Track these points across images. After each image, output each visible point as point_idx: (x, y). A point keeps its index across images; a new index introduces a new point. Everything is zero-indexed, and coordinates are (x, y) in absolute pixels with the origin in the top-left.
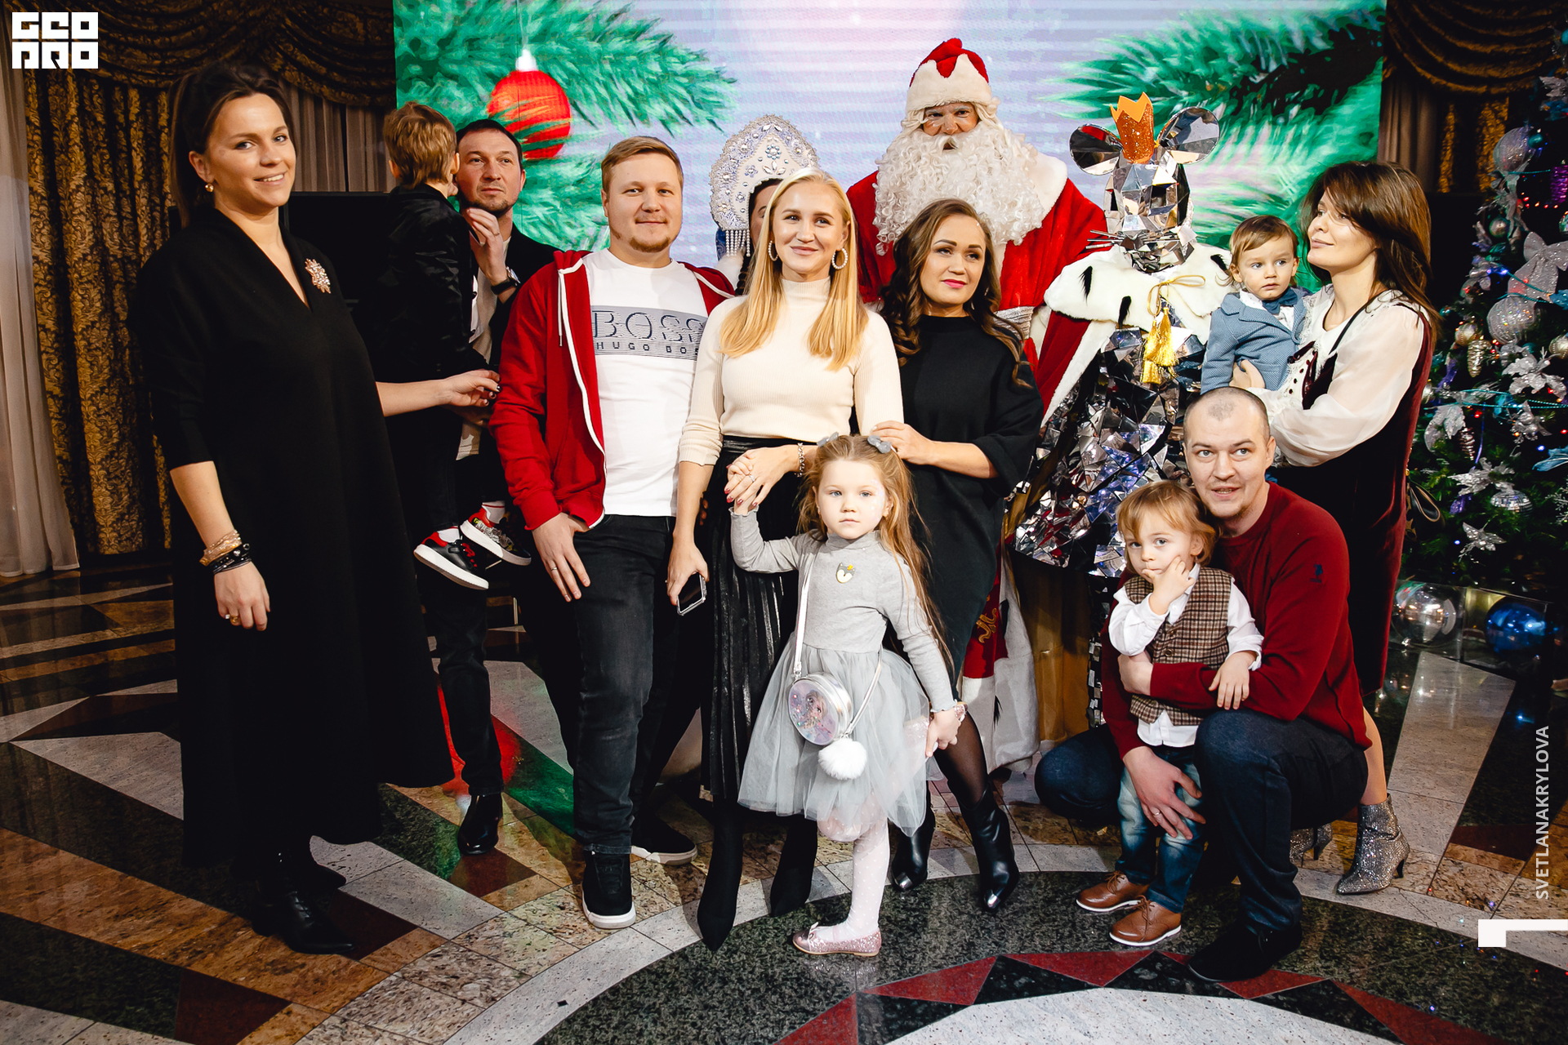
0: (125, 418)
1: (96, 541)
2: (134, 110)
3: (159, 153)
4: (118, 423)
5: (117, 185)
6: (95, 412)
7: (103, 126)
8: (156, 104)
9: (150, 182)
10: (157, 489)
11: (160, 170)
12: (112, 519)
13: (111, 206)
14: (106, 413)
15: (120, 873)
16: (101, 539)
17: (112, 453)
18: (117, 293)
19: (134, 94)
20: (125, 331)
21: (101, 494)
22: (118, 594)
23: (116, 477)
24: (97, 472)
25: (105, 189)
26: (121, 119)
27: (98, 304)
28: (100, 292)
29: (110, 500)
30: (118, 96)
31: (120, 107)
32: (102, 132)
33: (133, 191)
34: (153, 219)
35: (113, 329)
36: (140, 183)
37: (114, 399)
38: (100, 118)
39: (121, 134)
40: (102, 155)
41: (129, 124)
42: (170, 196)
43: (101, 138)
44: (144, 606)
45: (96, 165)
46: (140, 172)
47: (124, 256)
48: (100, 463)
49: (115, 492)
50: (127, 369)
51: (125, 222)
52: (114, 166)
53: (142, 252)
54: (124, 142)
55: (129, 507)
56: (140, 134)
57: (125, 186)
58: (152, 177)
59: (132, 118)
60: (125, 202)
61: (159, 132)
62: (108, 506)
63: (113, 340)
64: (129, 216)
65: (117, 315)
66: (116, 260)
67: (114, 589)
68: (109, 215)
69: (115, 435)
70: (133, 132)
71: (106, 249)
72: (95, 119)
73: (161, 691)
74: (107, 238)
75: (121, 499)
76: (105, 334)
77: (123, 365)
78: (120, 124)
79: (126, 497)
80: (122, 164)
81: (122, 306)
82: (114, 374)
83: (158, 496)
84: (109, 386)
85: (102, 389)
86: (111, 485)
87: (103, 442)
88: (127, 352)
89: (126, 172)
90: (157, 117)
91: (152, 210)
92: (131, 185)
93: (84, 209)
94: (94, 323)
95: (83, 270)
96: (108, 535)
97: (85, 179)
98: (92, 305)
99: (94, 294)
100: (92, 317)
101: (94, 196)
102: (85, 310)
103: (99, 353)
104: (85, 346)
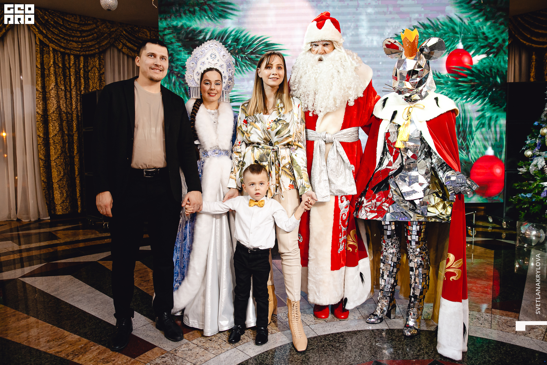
0: (65, 167)
1: (55, 210)
2: (72, 62)
3: (80, 77)
4: (63, 169)
5: (65, 88)
6: (55, 165)
7: (62, 68)
8: (79, 61)
9: (77, 86)
10: (76, 192)
11: (80, 82)
12: (60, 202)
13: (63, 95)
14: (59, 165)
16: (56, 209)
17: (61, 179)
18: (64, 124)
19: (72, 57)
20: (66, 137)
21: (56, 193)
22: (61, 228)
23: (62, 188)
24: (56, 186)
25: (61, 89)
26: (67, 65)
27: (58, 128)
28: (59, 124)
29: (60, 195)
30: (67, 58)
31: (67, 62)
32: (61, 70)
33: (71, 89)
34: (77, 99)
35: (63, 136)
36: (73, 87)
37: (62, 160)
38: (60, 65)
39: (67, 71)
40: (61, 78)
41: (70, 67)
42: (83, 91)
44: (70, 232)
45: (59, 81)
46: (73, 83)
47: (67, 112)
48: (57, 183)
49: (62, 193)
50: (67, 150)
51: (68, 100)
52: (65, 81)
53: (73, 110)
54: (68, 73)
55: (66, 198)
56: (74, 70)
57: (68, 88)
58: (78, 85)
59: (71, 65)
60: (68, 93)
61: (80, 70)
62: (59, 198)
63: (62, 140)
64: (69, 98)
65: (64, 132)
66: (64, 113)
67: (60, 226)
68: (62, 98)
69: (62, 173)
70: (71, 70)
71: (61, 109)
72: (59, 66)
73: (72, 261)
74: (61, 106)
75: (63, 195)
76: (60, 138)
77: (65, 149)
78: (67, 67)
79: (65, 195)
80: (67, 80)
81: (66, 128)
82: (62, 152)
83: (77, 194)
84: (60, 156)
85: (58, 157)
86: (60, 190)
87: (58, 175)
88: (67, 144)
89: (69, 83)
90: (79, 64)
91: (77, 96)
92: (70, 87)
93: (54, 96)
94: (56, 134)
95: (53, 116)
96: (59, 208)
97: (55, 86)
98: (55, 129)
99: (56, 124)
100: (55, 132)
101: (57, 91)
102: (53, 130)
103: (57, 145)
104: (53, 142)
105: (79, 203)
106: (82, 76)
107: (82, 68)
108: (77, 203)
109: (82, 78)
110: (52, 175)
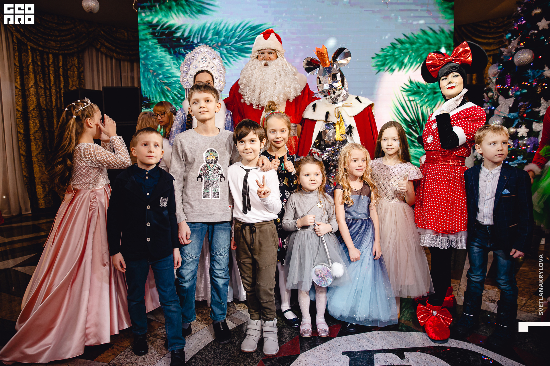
0: (47, 162)
1: (37, 204)
2: (51, 61)
3: (59, 75)
4: (45, 164)
5: (45, 85)
6: (37, 160)
7: (40, 66)
8: (58, 59)
9: (56, 84)
11: (60, 81)
12: (42, 197)
13: (43, 92)
14: (41, 161)
16: (39, 203)
18: (45, 120)
19: (51, 56)
20: (47, 134)
21: (39, 188)
22: (45, 221)
23: (44, 182)
24: (37, 180)
25: (41, 87)
26: (46, 64)
27: (38, 125)
28: (39, 121)
30: (45, 56)
31: (46, 60)
32: (40, 68)
33: (51, 87)
34: (57, 97)
35: (43, 133)
36: (53, 85)
37: (44, 156)
38: (39, 63)
39: (46, 69)
40: (40, 76)
41: (49, 65)
42: (63, 89)
43: (39, 70)
45: (38, 79)
46: (53, 81)
47: (47, 109)
49: (44, 188)
51: (48, 98)
52: (44, 79)
53: (53, 107)
54: (47, 71)
55: (49, 192)
56: (53, 69)
57: (48, 86)
59: (50, 63)
60: (47, 91)
61: (59, 68)
62: (41, 192)
63: (43, 137)
64: (49, 96)
65: (45, 128)
66: (45, 110)
68: (42, 95)
69: (44, 168)
70: (50, 68)
71: (41, 107)
72: (37, 64)
74: (41, 103)
75: (46, 189)
76: (41, 134)
77: (47, 145)
78: (46, 66)
79: (47, 189)
80: (47, 78)
81: (46, 125)
82: (43, 148)
84: (42, 152)
85: (39, 153)
86: (42, 185)
87: (40, 170)
88: (48, 140)
89: (48, 81)
90: (58, 63)
91: (57, 94)
92: (50, 85)
93: (34, 93)
94: (37, 131)
95: (33, 113)
96: (41, 202)
97: (34, 83)
98: (36, 125)
99: (37, 121)
100: (36, 129)
101: (37, 89)
102: (34, 127)
103: (38, 141)
106: (62, 74)
107: (61, 66)
109: (61, 77)
110: (33, 171)
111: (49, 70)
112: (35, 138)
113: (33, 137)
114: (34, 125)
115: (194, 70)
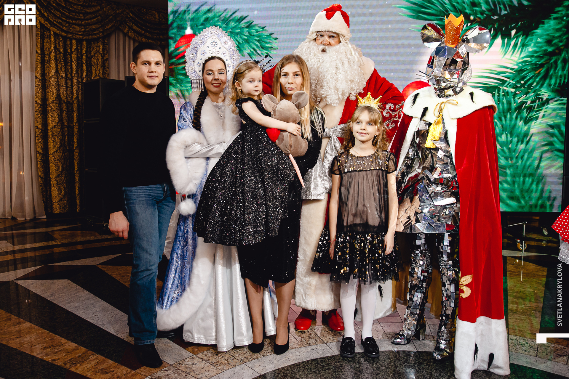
0: (64, 162)
1: (52, 208)
2: (74, 47)
3: (82, 63)
4: (62, 163)
5: (66, 75)
6: (54, 159)
7: (63, 53)
8: (82, 45)
9: (78, 73)
10: (75, 189)
11: (82, 69)
12: (57, 200)
13: (64, 83)
14: (58, 160)
15: (47, 332)
16: (53, 207)
17: (59, 175)
18: (64, 114)
19: (74, 42)
20: (66, 129)
21: (54, 190)
22: (58, 228)
23: (60, 184)
24: (53, 182)
25: (62, 76)
26: (69, 51)
27: (57, 119)
28: (58, 114)
29: (57, 192)
30: (68, 42)
31: (69, 47)
32: (62, 55)
33: (72, 77)
34: (78, 87)
35: (62, 128)
36: (75, 74)
37: (61, 154)
38: (62, 51)
39: (69, 56)
40: (62, 64)
41: (72, 52)
42: (85, 79)
43: (61, 58)
44: (67, 233)
45: (59, 67)
46: (75, 70)
47: (67, 101)
48: (54, 178)
49: (59, 190)
50: (66, 143)
51: (69, 89)
52: (65, 68)
53: (74, 100)
54: (70, 59)
55: (64, 196)
56: (76, 56)
57: (69, 76)
58: (79, 72)
59: (73, 50)
60: (69, 81)
61: (82, 56)
62: (57, 195)
63: (62, 132)
64: (70, 86)
65: (64, 123)
66: (65, 103)
67: (57, 226)
68: (63, 86)
69: (61, 168)
70: (73, 55)
71: (61, 99)
72: (60, 51)
73: (70, 264)
74: (62, 95)
75: (61, 192)
76: (59, 130)
77: (65, 142)
78: (69, 53)
79: (63, 192)
80: (69, 67)
81: (66, 120)
82: (61, 145)
83: (76, 191)
84: (59, 150)
85: (57, 151)
86: (58, 187)
87: (56, 170)
88: (67, 137)
89: (70, 70)
90: (82, 50)
91: (78, 84)
92: (71, 75)
93: (54, 84)
94: (55, 126)
95: (52, 106)
96: (56, 206)
97: (55, 73)
98: (55, 119)
99: (56, 115)
100: (54, 124)
101: (58, 79)
102: (52, 121)
103: (56, 137)
104: (52, 135)
105: (78, 201)
106: (84, 62)
107: (84, 54)
108: (76, 202)
109: (84, 65)
110: (49, 170)
111: (71, 57)
112: (53, 134)
113: (51, 133)
114: (53, 119)
115: (202, 56)
